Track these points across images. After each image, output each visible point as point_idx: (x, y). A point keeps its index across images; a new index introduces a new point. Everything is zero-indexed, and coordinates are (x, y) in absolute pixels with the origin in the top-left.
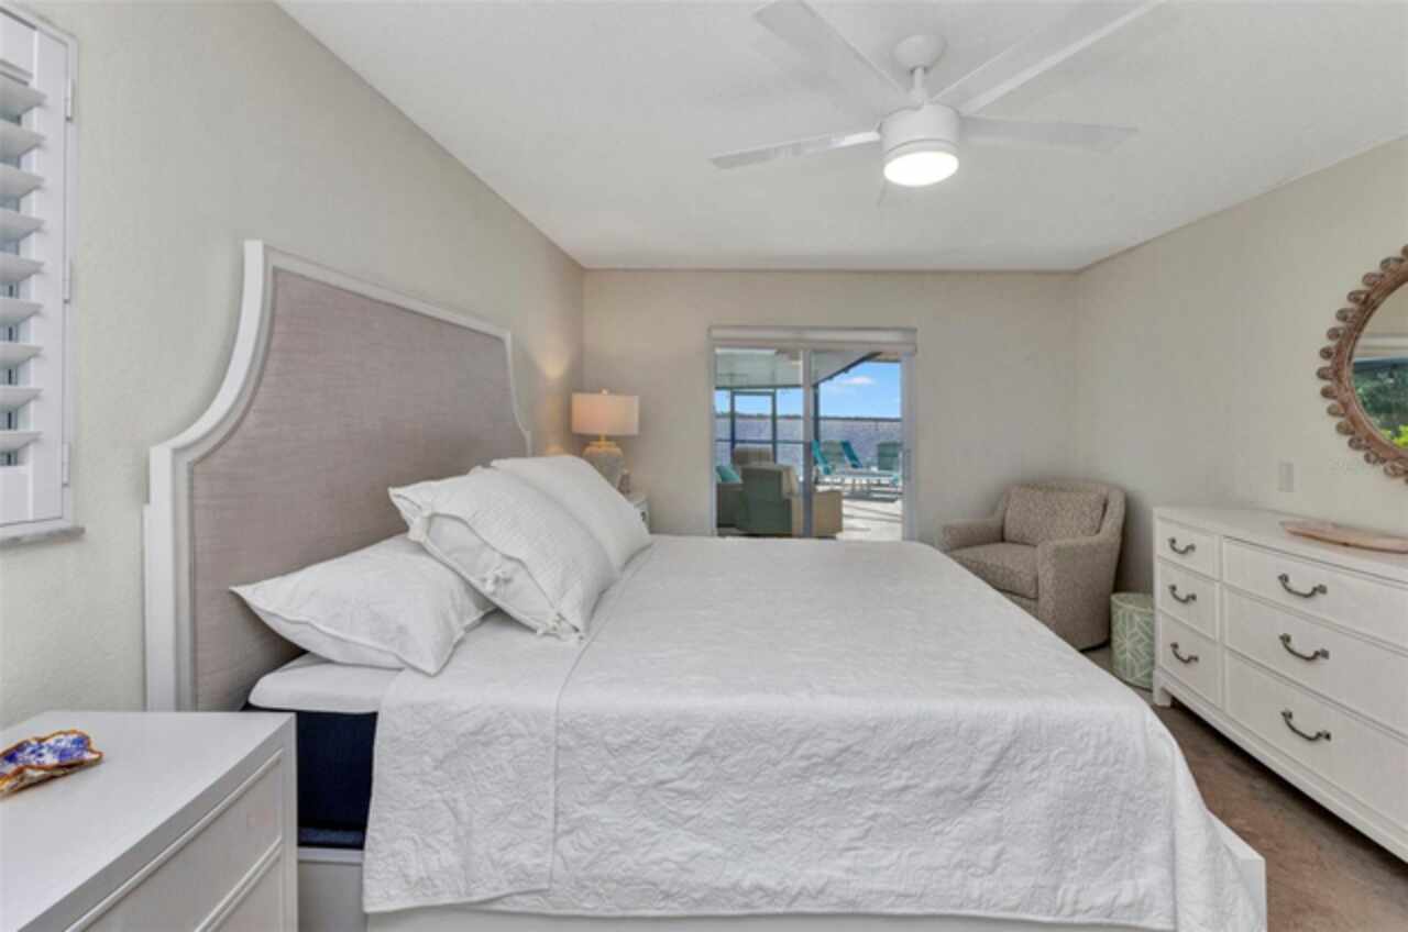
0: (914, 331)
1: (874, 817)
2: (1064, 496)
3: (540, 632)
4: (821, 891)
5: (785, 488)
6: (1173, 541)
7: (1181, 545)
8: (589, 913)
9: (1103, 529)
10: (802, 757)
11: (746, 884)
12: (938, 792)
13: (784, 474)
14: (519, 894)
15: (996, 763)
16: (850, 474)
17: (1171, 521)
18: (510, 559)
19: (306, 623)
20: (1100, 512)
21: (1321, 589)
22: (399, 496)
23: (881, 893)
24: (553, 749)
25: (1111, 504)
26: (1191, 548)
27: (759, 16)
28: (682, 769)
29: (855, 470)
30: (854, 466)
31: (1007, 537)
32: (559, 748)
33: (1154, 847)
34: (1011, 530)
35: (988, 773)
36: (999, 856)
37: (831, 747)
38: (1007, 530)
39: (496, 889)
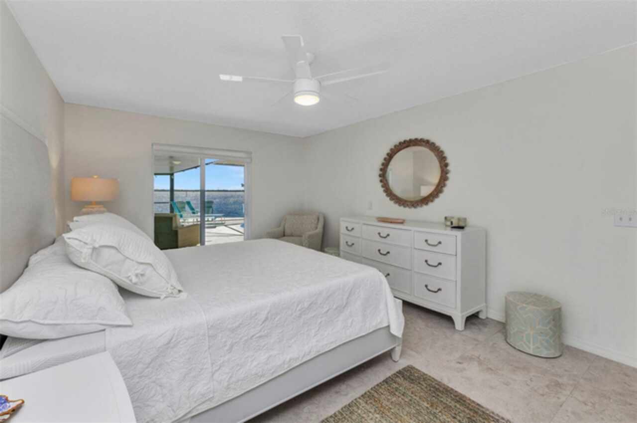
0: (251, 153)
1: (321, 322)
2: (305, 217)
3: (162, 297)
4: (310, 352)
5: (174, 225)
6: (347, 228)
7: (349, 228)
8: (231, 398)
9: (318, 227)
10: (299, 310)
11: (288, 359)
12: (336, 308)
13: (174, 218)
14: (199, 405)
15: (350, 294)
16: (191, 217)
17: (346, 221)
18: (142, 263)
19: (30, 321)
20: (317, 221)
21: (388, 235)
22: (69, 238)
23: (326, 345)
24: (207, 338)
25: (320, 218)
26: (353, 229)
27: (283, 38)
28: (259, 329)
29: (194, 215)
30: (194, 213)
31: (286, 234)
32: (209, 337)
33: (382, 306)
34: (288, 231)
35: (348, 298)
36: (352, 321)
37: (306, 305)
38: (286, 231)
39: (190, 407)
